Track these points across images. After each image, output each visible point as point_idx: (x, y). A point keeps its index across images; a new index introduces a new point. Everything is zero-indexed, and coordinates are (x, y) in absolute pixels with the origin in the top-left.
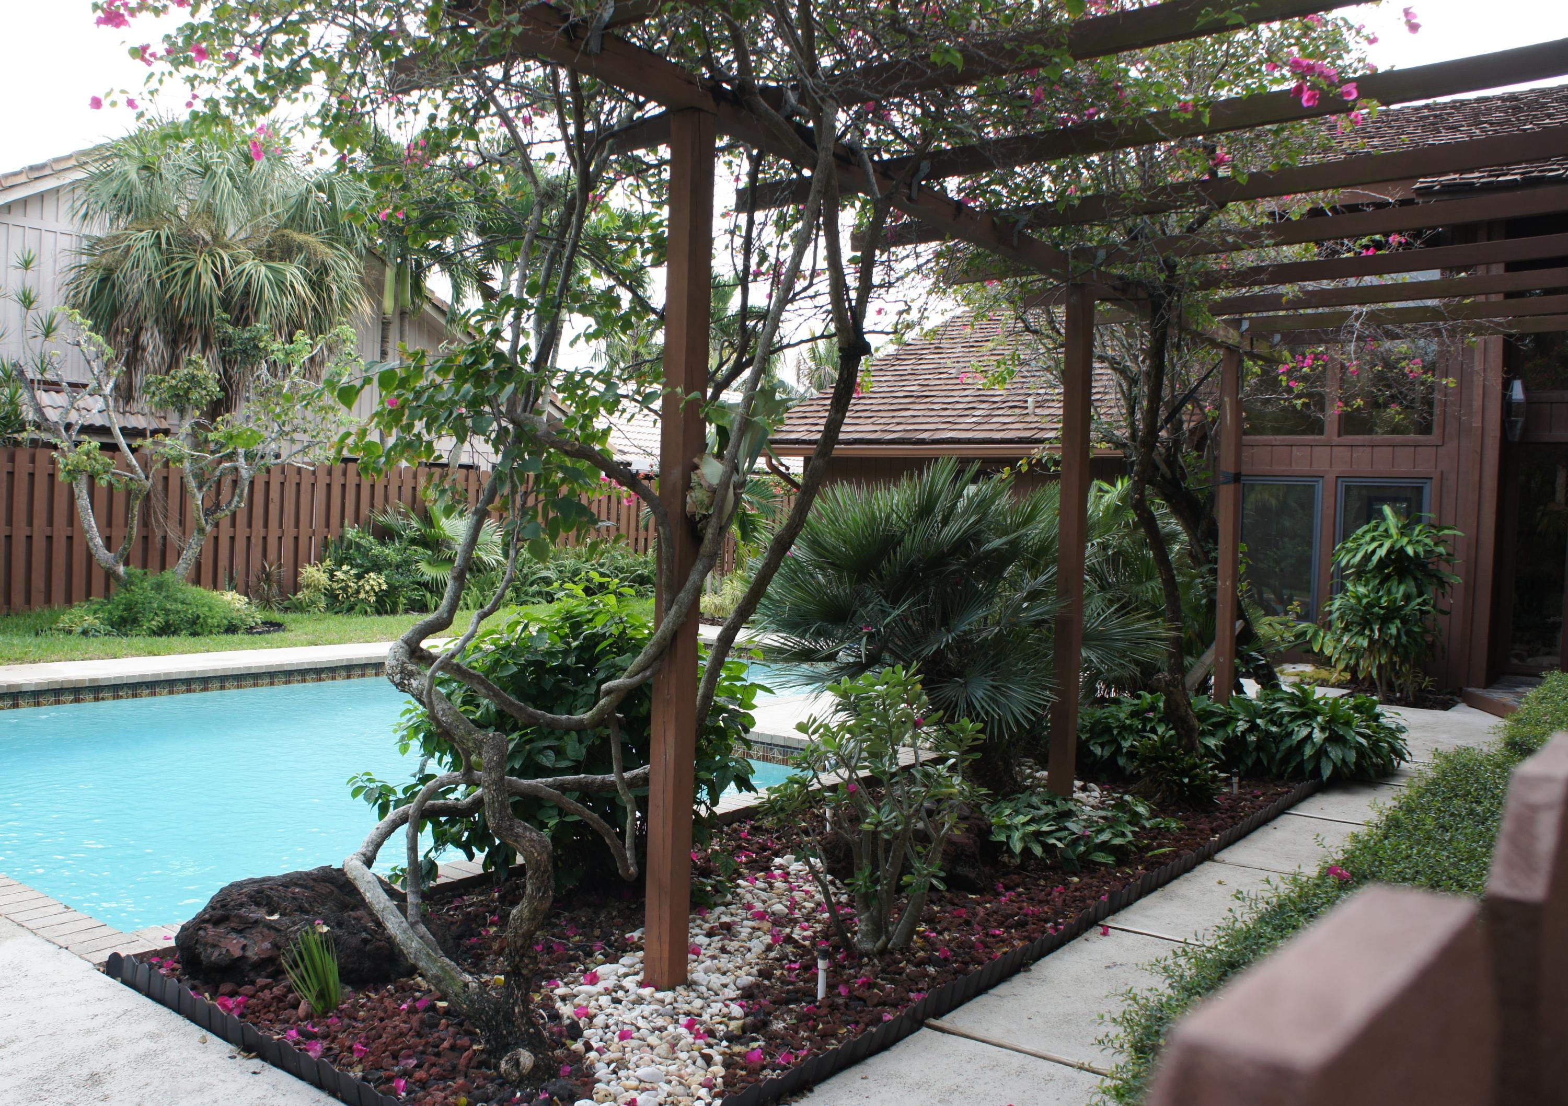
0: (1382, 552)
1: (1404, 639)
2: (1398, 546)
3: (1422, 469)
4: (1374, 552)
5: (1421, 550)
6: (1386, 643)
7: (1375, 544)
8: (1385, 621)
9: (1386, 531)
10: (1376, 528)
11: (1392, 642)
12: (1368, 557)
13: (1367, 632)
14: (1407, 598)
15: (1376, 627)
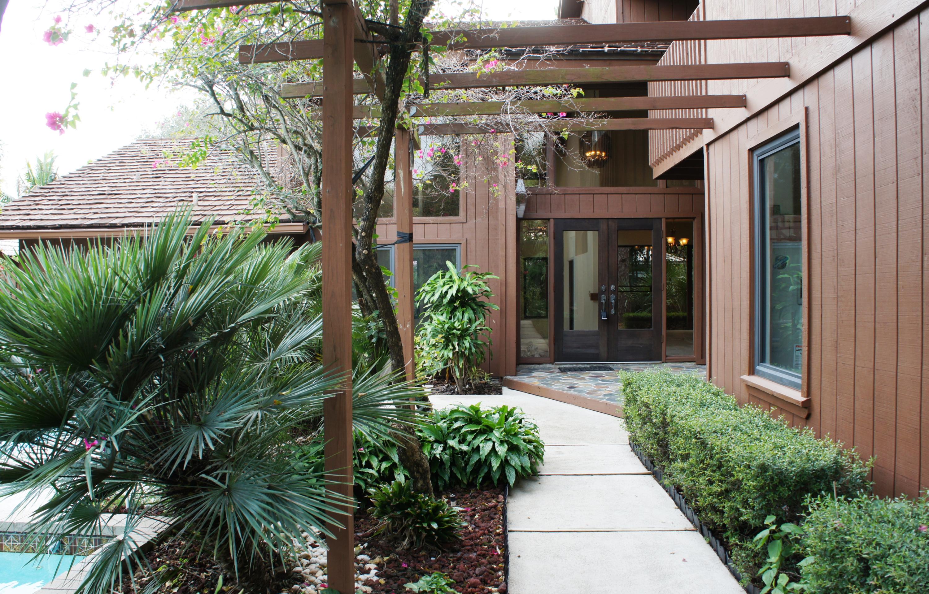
0: (453, 291)
1: (474, 350)
2: (462, 288)
3: (455, 238)
4: (447, 292)
5: (476, 289)
6: (463, 353)
7: (447, 287)
8: (461, 338)
9: (451, 277)
10: (443, 276)
11: (467, 352)
12: (443, 296)
13: (451, 347)
14: (470, 321)
15: (456, 343)
